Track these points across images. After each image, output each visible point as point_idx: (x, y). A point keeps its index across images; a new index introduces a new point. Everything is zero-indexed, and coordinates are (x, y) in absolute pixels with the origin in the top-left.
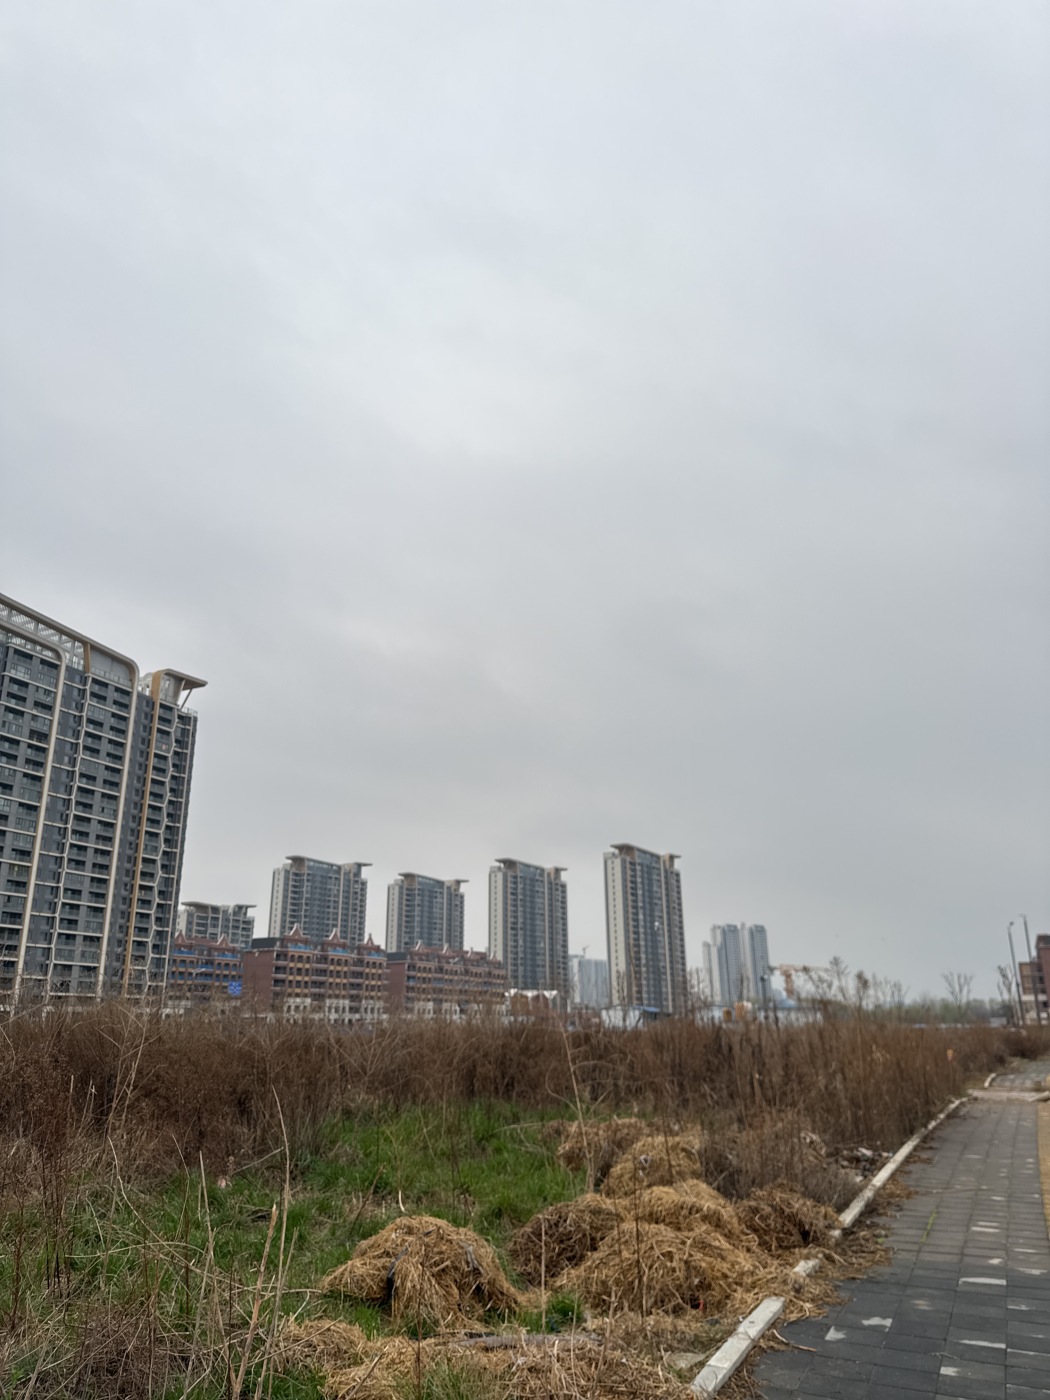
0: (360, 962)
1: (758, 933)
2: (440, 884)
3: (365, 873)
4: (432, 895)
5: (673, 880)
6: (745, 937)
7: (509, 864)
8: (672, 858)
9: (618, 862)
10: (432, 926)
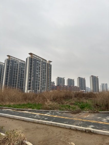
0: (64, 87)
1: (106, 84)
2: (72, 79)
4: (71, 81)
5: (98, 79)
6: (105, 85)
7: (79, 78)
8: (97, 77)
9: (91, 77)
10: (71, 84)
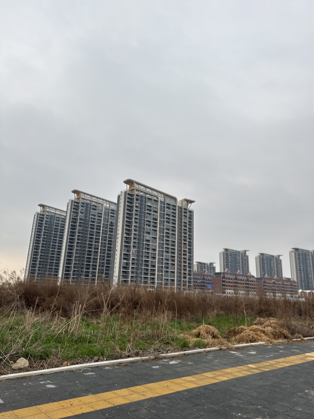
0: (248, 280)
2: (273, 256)
3: (247, 253)
4: (270, 260)
7: (296, 250)
10: (271, 270)
